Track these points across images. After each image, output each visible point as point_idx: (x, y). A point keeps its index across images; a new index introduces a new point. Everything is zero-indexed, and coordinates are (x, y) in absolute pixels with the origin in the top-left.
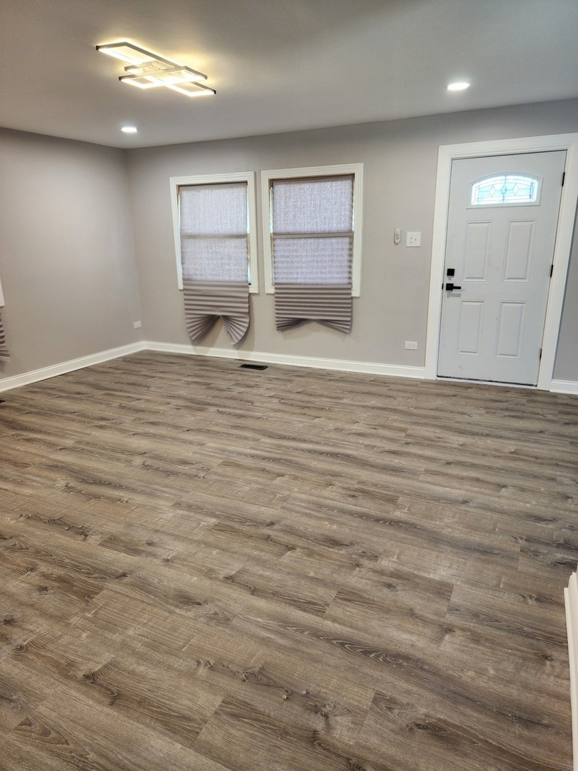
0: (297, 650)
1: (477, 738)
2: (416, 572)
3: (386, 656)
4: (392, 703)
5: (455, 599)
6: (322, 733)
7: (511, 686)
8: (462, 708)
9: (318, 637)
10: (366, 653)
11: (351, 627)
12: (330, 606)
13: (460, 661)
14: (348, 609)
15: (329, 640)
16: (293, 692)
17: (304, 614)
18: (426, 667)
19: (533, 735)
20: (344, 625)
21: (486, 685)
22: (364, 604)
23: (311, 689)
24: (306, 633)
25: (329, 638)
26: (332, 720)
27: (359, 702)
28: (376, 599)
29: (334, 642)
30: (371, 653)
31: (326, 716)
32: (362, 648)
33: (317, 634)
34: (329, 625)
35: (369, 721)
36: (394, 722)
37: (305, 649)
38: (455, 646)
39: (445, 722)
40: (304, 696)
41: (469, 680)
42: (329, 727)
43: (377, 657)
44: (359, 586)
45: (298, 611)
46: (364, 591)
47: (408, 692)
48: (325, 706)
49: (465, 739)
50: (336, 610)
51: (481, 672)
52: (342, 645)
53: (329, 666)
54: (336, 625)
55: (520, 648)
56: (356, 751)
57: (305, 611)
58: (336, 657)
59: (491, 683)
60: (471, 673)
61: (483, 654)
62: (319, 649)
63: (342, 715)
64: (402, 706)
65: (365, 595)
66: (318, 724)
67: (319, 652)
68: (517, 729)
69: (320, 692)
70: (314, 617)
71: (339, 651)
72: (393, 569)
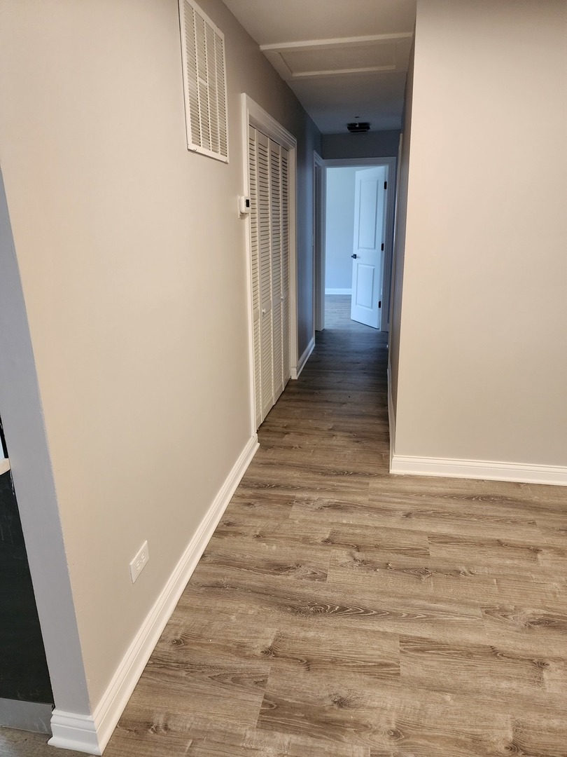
0: (402, 597)
1: (254, 570)
2: (310, 741)
3: (325, 611)
4: (314, 576)
5: (256, 701)
6: (354, 551)
7: (220, 609)
8: (262, 585)
9: (391, 614)
10: (343, 609)
11: (366, 631)
12: (399, 651)
13: (260, 621)
14: (378, 652)
15: (380, 612)
16: (386, 568)
17: (419, 635)
18: (289, 609)
19: (214, 579)
20: (373, 632)
21: (241, 605)
22: (363, 663)
23: (375, 573)
24: (404, 615)
25: (381, 614)
26: (352, 559)
27: (336, 573)
28: (353, 675)
29: (374, 612)
30: (339, 610)
31: (355, 560)
32: (348, 612)
33: (393, 616)
34: (388, 627)
35: (327, 564)
36: (310, 567)
37: (396, 600)
38: (263, 635)
39: (276, 574)
40: (377, 568)
41: (254, 606)
42: (351, 555)
43: (332, 608)
44: (379, 692)
45: (428, 636)
46: (369, 684)
47: (302, 587)
48: (359, 565)
49: (262, 568)
50: (389, 648)
51: (243, 615)
52: (366, 611)
53: (369, 591)
54: (381, 630)
55: (199, 648)
56: (330, 548)
57: (422, 639)
58: (367, 600)
59: (236, 607)
60: (251, 612)
61: (237, 634)
62: (385, 603)
63: (346, 563)
64: (305, 577)
65: (367, 678)
66: (357, 555)
67: (382, 600)
68: (224, 581)
69: (367, 573)
70: (408, 634)
71: (367, 604)
72: (344, 738)
